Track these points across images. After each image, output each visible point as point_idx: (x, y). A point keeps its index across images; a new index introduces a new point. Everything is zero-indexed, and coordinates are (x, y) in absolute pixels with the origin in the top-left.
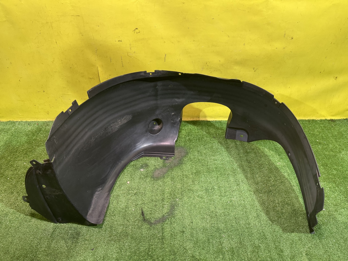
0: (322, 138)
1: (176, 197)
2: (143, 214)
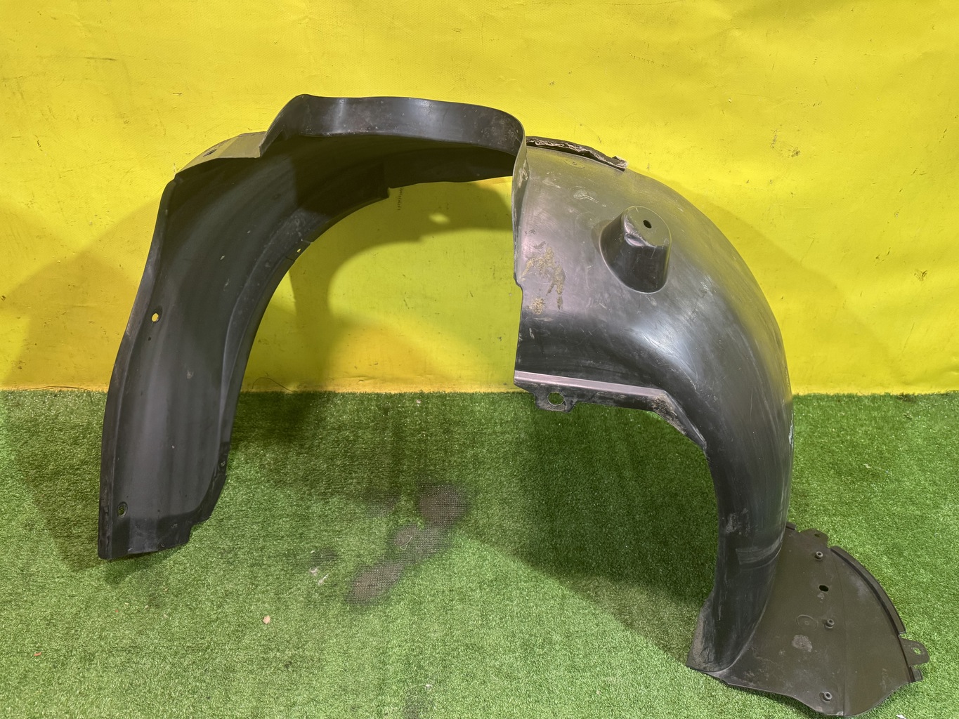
0: (881, 457)
1: (426, 677)
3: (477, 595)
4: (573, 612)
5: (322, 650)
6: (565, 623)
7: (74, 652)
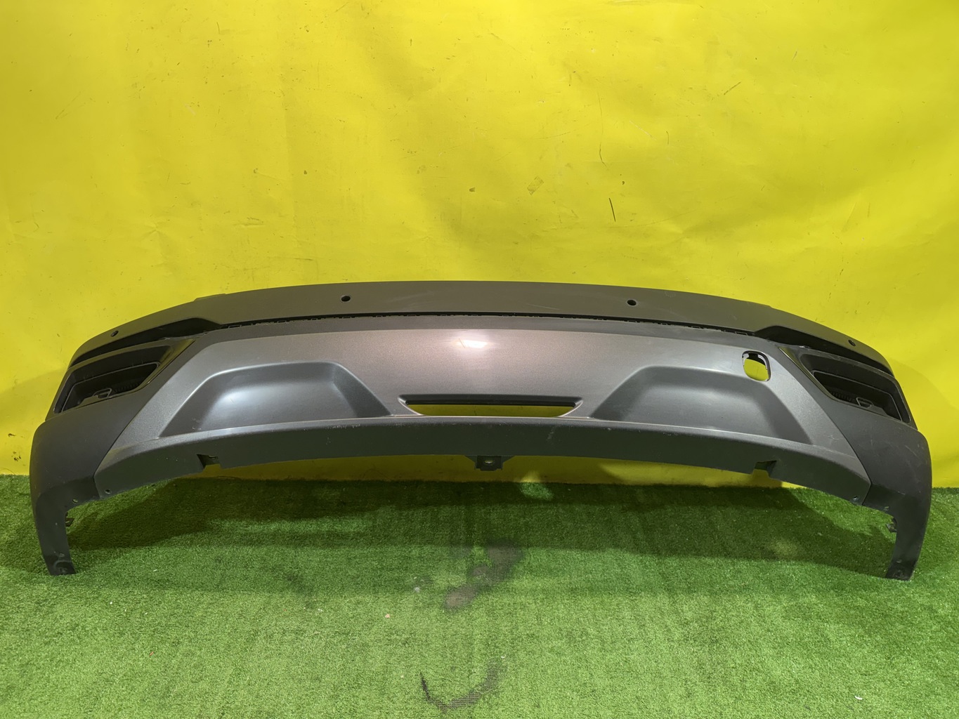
1: (500, 652)
2: (424, 685)
3: (533, 606)
4: (602, 618)
5: (427, 635)
6: (596, 623)
7: (259, 633)
